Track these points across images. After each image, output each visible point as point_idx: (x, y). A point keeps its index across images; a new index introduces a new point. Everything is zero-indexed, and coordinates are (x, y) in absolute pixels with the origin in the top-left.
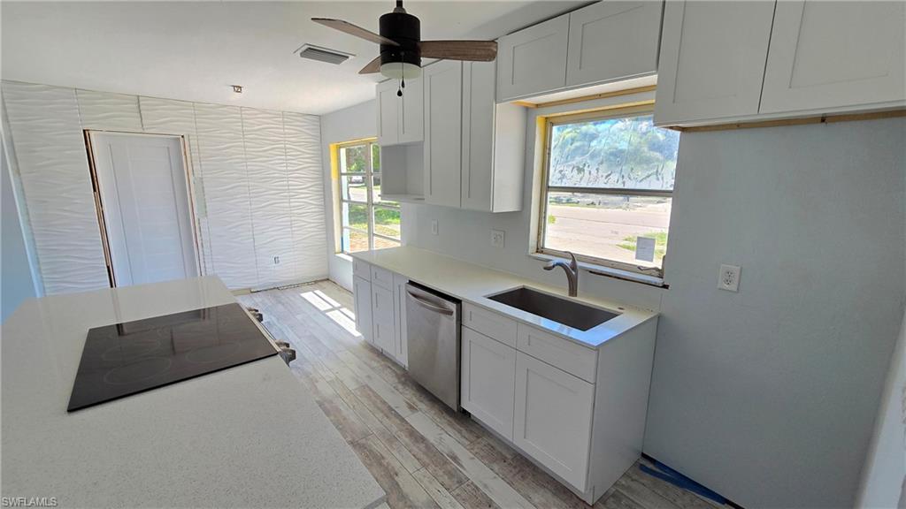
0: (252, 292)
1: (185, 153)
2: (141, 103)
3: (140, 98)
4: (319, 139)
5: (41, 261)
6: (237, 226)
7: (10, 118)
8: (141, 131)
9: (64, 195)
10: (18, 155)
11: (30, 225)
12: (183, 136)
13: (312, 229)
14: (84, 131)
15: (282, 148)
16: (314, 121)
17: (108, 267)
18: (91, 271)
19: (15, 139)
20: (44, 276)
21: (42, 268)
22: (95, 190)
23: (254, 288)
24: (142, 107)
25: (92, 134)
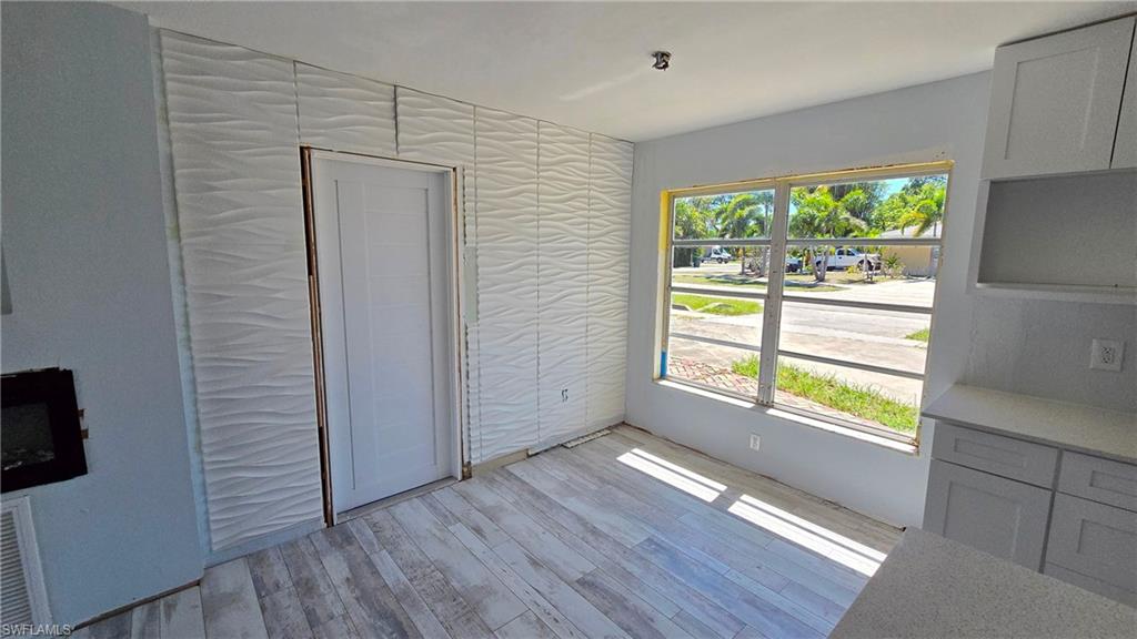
0: (529, 456)
1: (456, 200)
2: (399, 99)
3: (399, 90)
4: (630, 182)
5: (204, 427)
6: (518, 338)
7: (172, 114)
8: (393, 154)
9: (257, 282)
10: (180, 196)
11: (190, 349)
12: (454, 169)
13: (610, 339)
14: (302, 148)
15: (584, 197)
16: (627, 151)
17: (321, 430)
18: (290, 441)
19: (177, 161)
20: (207, 459)
21: (205, 440)
22: (310, 273)
23: (532, 447)
24: (400, 107)
25: (315, 155)
